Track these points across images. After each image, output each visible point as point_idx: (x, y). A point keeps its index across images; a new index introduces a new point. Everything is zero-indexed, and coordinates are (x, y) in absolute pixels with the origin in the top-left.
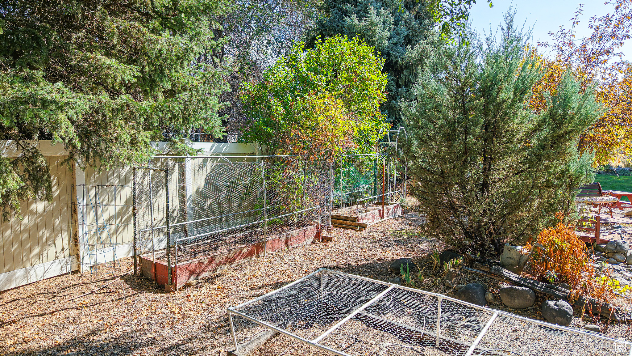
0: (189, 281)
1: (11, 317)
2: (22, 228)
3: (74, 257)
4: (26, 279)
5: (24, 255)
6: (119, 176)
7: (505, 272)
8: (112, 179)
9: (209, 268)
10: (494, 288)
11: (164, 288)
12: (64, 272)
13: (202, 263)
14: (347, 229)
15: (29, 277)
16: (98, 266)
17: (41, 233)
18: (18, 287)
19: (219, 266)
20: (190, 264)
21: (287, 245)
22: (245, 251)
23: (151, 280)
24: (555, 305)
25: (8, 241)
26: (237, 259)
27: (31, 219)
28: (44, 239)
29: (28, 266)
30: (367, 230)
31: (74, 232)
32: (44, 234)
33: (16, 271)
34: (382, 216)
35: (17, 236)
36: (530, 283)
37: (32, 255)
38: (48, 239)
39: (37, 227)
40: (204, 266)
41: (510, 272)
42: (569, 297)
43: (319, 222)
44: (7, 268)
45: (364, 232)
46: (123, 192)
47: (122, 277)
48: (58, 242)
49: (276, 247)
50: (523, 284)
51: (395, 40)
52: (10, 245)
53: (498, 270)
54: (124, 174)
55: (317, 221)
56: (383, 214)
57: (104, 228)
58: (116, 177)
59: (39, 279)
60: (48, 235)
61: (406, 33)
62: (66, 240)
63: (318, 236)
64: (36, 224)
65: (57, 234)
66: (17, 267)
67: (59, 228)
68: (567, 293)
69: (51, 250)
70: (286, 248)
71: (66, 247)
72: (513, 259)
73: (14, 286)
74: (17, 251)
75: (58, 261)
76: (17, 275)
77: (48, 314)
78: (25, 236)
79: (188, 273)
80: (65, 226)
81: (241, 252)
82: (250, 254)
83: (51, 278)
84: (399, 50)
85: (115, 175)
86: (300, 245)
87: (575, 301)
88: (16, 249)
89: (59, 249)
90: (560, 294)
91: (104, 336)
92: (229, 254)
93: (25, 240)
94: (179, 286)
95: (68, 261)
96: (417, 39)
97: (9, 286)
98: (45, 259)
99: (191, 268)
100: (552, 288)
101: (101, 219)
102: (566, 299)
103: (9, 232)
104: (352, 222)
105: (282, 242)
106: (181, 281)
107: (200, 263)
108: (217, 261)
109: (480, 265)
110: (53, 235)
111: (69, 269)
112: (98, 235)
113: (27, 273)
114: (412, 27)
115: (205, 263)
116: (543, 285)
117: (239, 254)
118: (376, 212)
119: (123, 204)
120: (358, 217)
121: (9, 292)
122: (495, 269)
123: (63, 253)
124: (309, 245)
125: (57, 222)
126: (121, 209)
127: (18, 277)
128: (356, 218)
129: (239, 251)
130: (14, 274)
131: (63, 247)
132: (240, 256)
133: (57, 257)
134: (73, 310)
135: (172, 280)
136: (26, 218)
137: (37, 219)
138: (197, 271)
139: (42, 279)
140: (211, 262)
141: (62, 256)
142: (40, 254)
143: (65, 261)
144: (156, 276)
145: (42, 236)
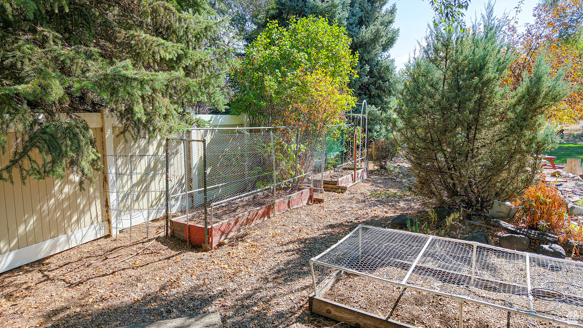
0: (221, 241)
1: (75, 279)
2: (63, 196)
3: (106, 223)
4: (68, 244)
5: (65, 222)
6: (139, 147)
7: (503, 223)
8: (134, 149)
9: (235, 228)
10: (493, 237)
11: (202, 248)
12: (99, 237)
13: (230, 224)
14: (330, 191)
15: (70, 243)
16: (125, 230)
17: (79, 201)
18: (61, 252)
19: (241, 226)
20: (222, 225)
21: (289, 207)
22: (260, 212)
23: (184, 241)
24: (550, 248)
25: (53, 209)
26: (255, 220)
27: (71, 188)
28: (82, 206)
29: (69, 233)
30: (347, 192)
31: (105, 199)
32: (81, 201)
33: (60, 237)
34: (354, 180)
35: (59, 204)
36: (525, 232)
37: (72, 221)
38: (84, 206)
39: (75, 196)
40: (231, 227)
41: (507, 223)
42: (558, 241)
43: (312, 185)
44: (52, 234)
45: (345, 194)
46: (143, 161)
47: (157, 239)
48: (93, 209)
49: (281, 209)
50: (519, 233)
51: (351, 21)
52: (54, 213)
53: (497, 222)
54: (143, 145)
55: (310, 185)
56: (355, 178)
57: (128, 195)
58: (137, 147)
59: (78, 244)
60: (84, 203)
61: (360, 15)
62: (99, 207)
63: (311, 198)
64: (75, 193)
65: (92, 202)
66: (60, 233)
67: (93, 196)
68: (556, 238)
69: (88, 216)
70: (289, 209)
71: (100, 213)
72: (504, 212)
73: (58, 251)
74: (60, 218)
75: (93, 226)
76: (61, 241)
77: (108, 275)
78: (66, 204)
79: (220, 233)
80: (97, 194)
81: (257, 213)
82: (263, 215)
83: (87, 243)
84: (354, 29)
85: (136, 146)
86: (298, 206)
87: (563, 244)
88: (59, 216)
89: (94, 215)
90: (551, 239)
91: (174, 291)
92: (249, 215)
93: (66, 207)
94: (214, 245)
95: (101, 226)
96: (369, 20)
97: (55, 251)
98: (83, 225)
99: (222, 229)
100: (543, 235)
101: (126, 187)
102: (556, 242)
103: (53, 201)
104: (333, 186)
105: (285, 204)
106: (216, 240)
107: (229, 224)
108: (240, 222)
109: (477, 218)
110: (88, 203)
111: (103, 233)
112: (125, 201)
113: (68, 239)
114: (365, 9)
115: (232, 224)
116: (535, 233)
117: (256, 216)
118: (350, 176)
119: (143, 172)
120: (338, 181)
121: (55, 256)
122: (494, 221)
123: (97, 219)
124: (305, 206)
125: (92, 190)
126: (142, 177)
127: (62, 243)
128: (336, 182)
129: (256, 213)
130: (59, 240)
131: (97, 213)
132: (256, 217)
133: (92, 223)
134: (130, 270)
135: (209, 240)
136: (67, 187)
137: (75, 188)
138: (226, 232)
139: (81, 244)
140: (236, 223)
141: (96, 222)
142: (78, 221)
143: (98, 226)
144: (189, 238)
145: (80, 204)
